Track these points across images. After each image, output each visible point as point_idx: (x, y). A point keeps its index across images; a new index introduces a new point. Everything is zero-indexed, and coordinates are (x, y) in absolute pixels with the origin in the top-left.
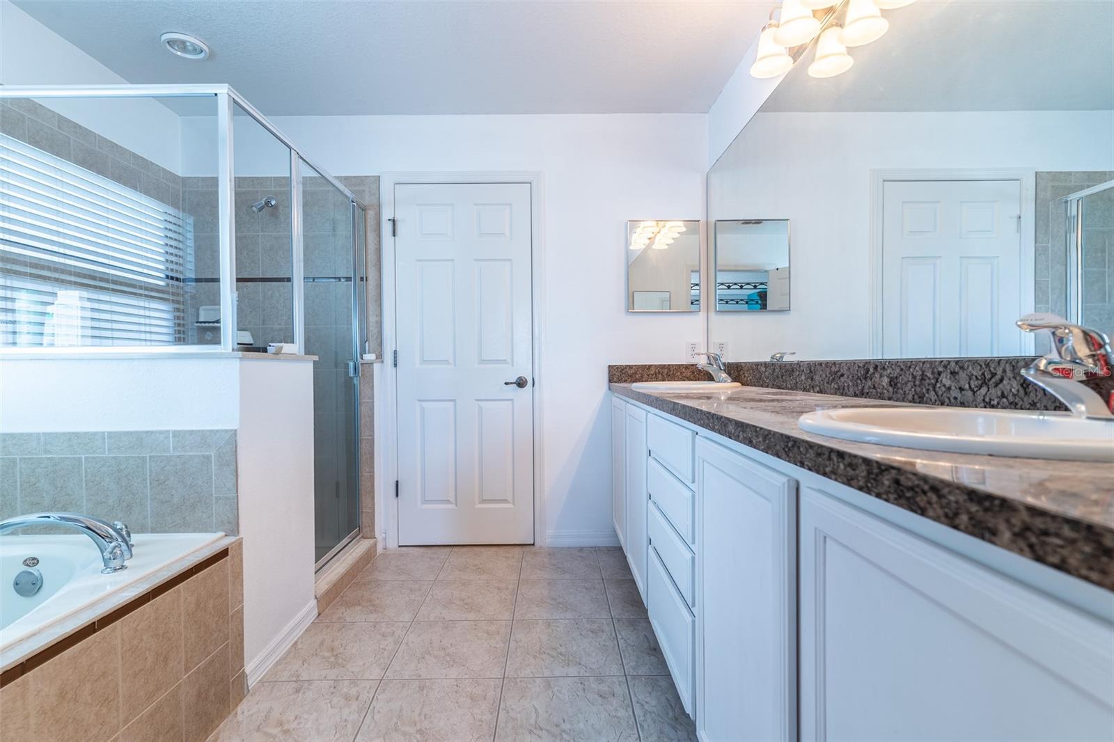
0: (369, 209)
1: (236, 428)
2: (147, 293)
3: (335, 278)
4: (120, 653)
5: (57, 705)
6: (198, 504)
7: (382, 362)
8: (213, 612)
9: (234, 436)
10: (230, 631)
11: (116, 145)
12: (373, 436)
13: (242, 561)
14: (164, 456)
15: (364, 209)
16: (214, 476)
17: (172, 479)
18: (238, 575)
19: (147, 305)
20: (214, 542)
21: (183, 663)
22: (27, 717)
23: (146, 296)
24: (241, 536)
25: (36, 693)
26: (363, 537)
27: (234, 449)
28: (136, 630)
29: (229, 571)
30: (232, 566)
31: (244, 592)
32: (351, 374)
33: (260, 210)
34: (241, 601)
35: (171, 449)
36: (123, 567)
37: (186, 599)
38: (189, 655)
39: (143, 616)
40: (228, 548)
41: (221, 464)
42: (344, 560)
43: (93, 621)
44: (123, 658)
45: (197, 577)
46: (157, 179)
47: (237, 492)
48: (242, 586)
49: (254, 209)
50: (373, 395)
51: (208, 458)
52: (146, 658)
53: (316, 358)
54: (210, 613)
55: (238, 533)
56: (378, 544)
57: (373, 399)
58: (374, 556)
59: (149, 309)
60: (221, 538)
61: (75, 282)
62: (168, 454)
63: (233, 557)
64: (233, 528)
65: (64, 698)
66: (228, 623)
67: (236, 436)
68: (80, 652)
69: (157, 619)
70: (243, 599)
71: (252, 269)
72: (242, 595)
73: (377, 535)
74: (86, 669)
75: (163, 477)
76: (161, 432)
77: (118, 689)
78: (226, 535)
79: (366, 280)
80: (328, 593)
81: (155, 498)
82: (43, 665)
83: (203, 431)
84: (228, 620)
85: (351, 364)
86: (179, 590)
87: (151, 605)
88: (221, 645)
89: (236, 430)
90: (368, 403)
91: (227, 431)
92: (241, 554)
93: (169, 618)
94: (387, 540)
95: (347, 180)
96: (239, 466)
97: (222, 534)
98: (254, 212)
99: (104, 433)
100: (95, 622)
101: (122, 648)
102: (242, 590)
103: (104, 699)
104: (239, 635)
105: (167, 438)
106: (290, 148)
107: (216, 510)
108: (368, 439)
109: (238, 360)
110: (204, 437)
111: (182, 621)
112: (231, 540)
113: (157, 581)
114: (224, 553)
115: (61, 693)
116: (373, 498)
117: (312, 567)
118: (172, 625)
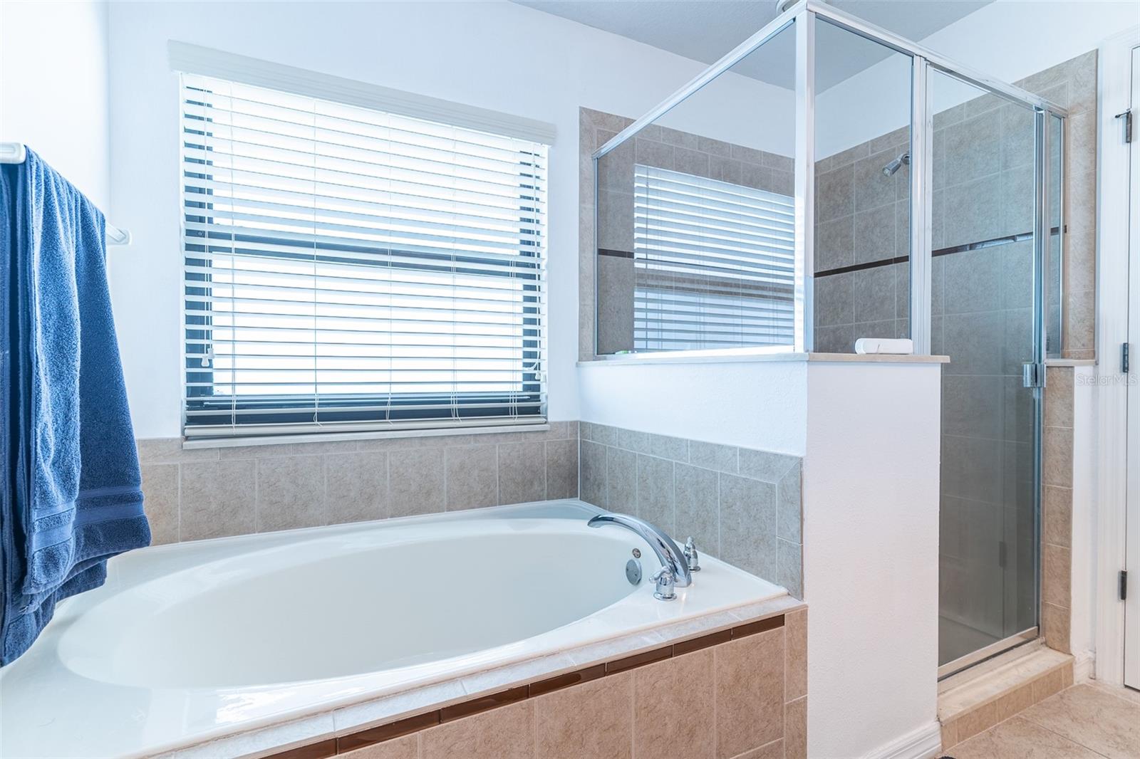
0: (1074, 113)
1: (801, 456)
2: (775, 294)
3: (1007, 238)
4: (633, 709)
5: (562, 743)
6: (762, 543)
7: (1097, 364)
8: (758, 694)
9: (799, 465)
10: (785, 726)
11: (748, 149)
12: (1070, 486)
13: (805, 636)
14: (732, 476)
15: (1062, 117)
16: (777, 513)
17: (738, 504)
18: (799, 655)
19: (775, 307)
20: (770, 600)
21: (715, 745)
22: (531, 744)
23: (775, 298)
24: (806, 603)
25: (540, 721)
26: (1045, 644)
27: (799, 484)
28: (654, 687)
29: (785, 648)
30: (790, 640)
31: (808, 679)
32: (1028, 381)
33: (894, 171)
34: (804, 691)
35: (738, 469)
36: (672, 597)
37: (721, 667)
38: (723, 740)
39: (663, 673)
40: (784, 615)
41: (785, 500)
42: (1001, 673)
43: (603, 662)
44: (637, 715)
45: (736, 643)
46: (787, 173)
47: (802, 542)
48: (806, 671)
49: (887, 171)
50: (1071, 419)
51: (771, 487)
52: (666, 724)
53: (947, 359)
54: (755, 695)
55: (803, 597)
56: (1075, 666)
57: (1072, 424)
58: (1067, 685)
59: (777, 311)
60: (780, 597)
61: (710, 290)
62: (735, 475)
63: (791, 629)
64: (797, 590)
65: (569, 737)
66: (782, 715)
67: (801, 465)
68: (588, 692)
69: (680, 681)
70: (806, 690)
71: (886, 249)
72: (806, 684)
73: (1073, 651)
74: (594, 715)
75: (731, 500)
76: (730, 448)
77: (630, 749)
78: (789, 594)
79: (1065, 231)
80: (961, 719)
81: (724, 522)
82: (550, 693)
83: (767, 453)
84: (782, 711)
85: (1028, 368)
86: (710, 655)
87: (673, 662)
88: (770, 741)
89: (802, 459)
90: (1061, 430)
91: (791, 458)
92: (805, 628)
93: (697, 685)
94: (1097, 664)
95: (1030, 83)
96: (805, 505)
97: (783, 590)
98: (887, 176)
99: (687, 440)
100: (604, 664)
101: (636, 703)
102: (806, 677)
103: (614, 754)
104: (800, 736)
105: (734, 455)
106: (912, 55)
107: (779, 558)
108: (1058, 490)
109: (806, 364)
110: (767, 461)
111: (715, 692)
112: (791, 603)
113: (684, 635)
114: (776, 621)
115: (566, 731)
116: (1067, 588)
117: (934, 671)
118: (700, 695)
